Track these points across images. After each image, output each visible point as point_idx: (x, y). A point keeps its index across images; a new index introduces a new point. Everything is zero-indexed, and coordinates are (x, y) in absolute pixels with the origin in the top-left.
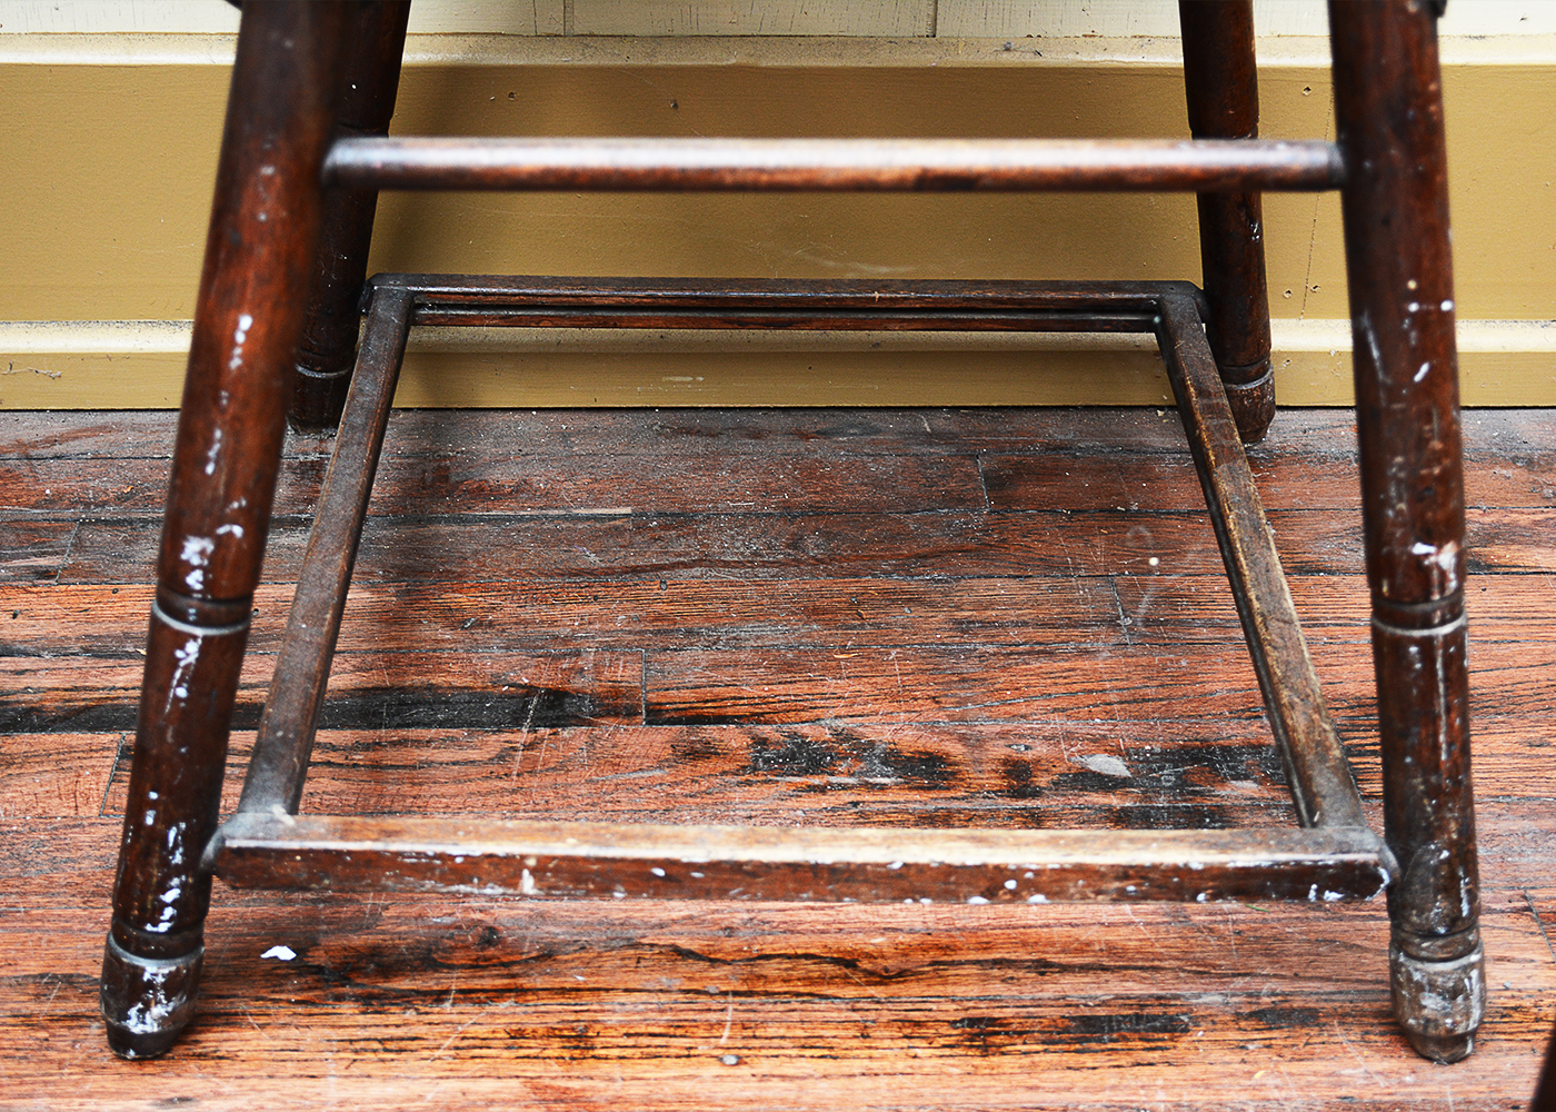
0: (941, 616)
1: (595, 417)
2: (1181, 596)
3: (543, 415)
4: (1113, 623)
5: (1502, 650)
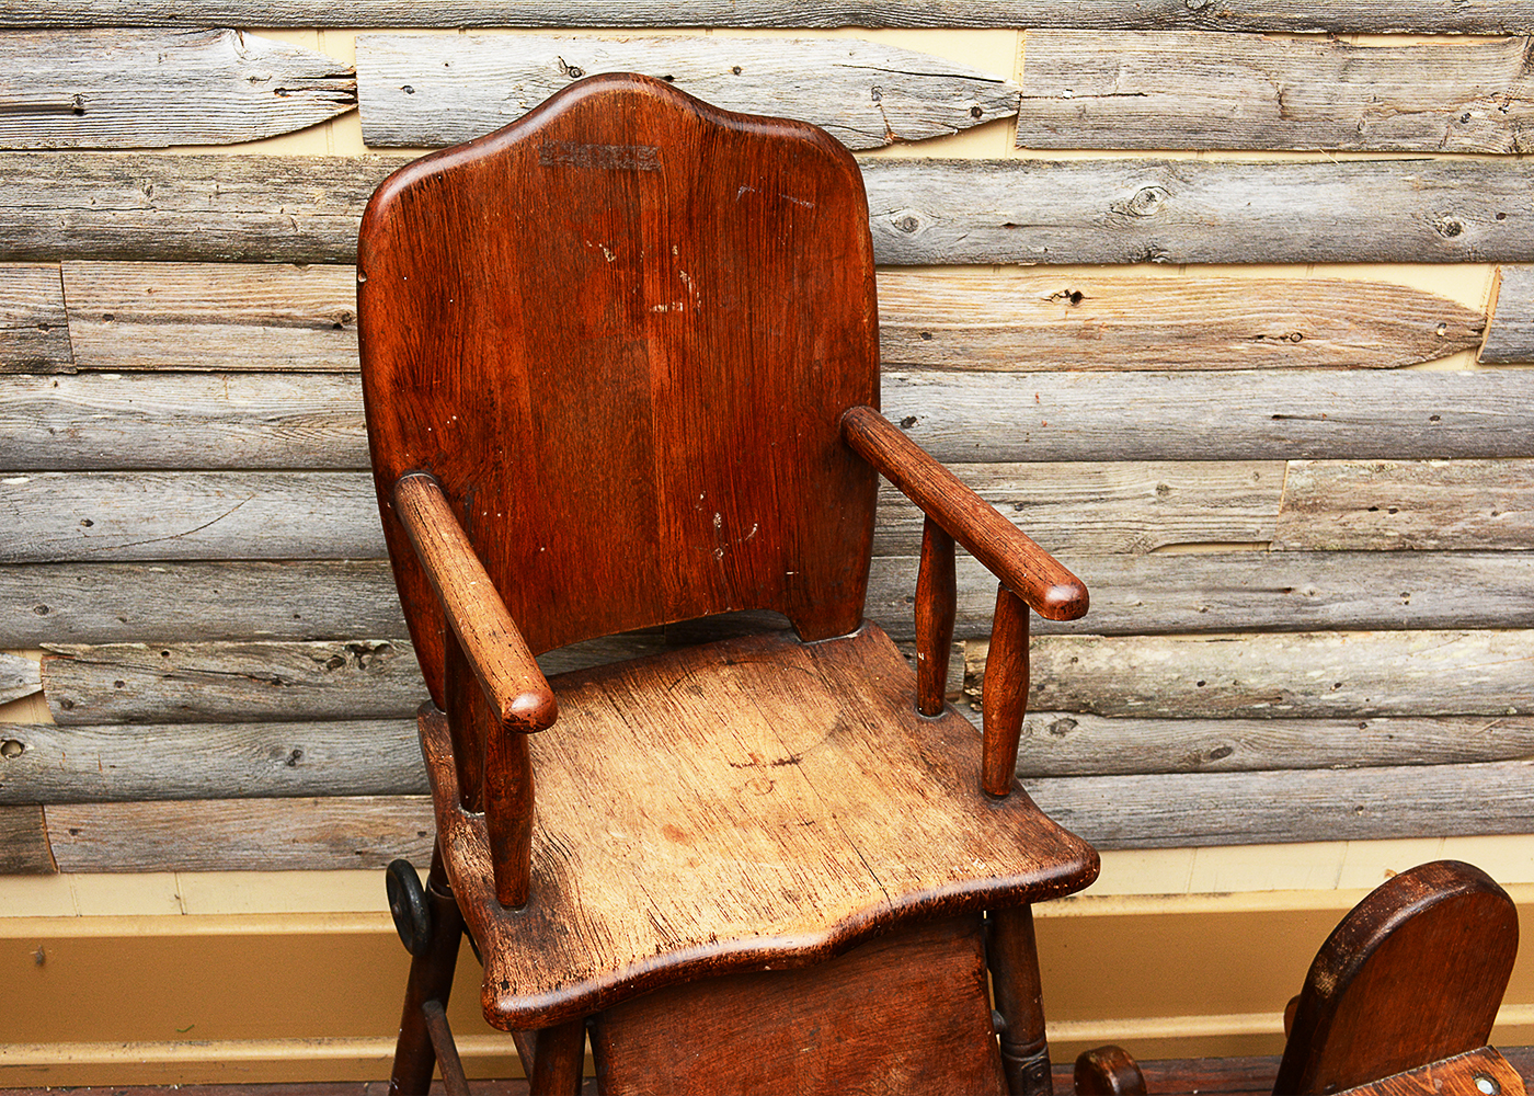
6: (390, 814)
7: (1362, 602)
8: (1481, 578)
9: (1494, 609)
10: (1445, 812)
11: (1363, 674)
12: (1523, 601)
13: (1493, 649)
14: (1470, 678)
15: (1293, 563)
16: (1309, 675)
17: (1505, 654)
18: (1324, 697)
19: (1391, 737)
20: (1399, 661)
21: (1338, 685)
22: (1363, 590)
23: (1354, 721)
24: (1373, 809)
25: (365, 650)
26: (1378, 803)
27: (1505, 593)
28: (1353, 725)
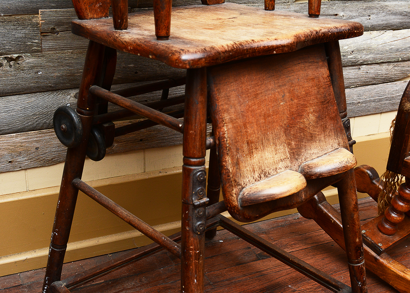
0: (177, 290)
1: (86, 261)
2: (219, 275)
3: (74, 262)
4: (209, 284)
5: (280, 273)
6: (23, 141)
7: (357, 19)
8: (389, 8)
9: (393, 21)
10: (382, 102)
11: (359, 47)
12: (401, 17)
13: (394, 36)
14: (389, 47)
15: (337, 5)
16: (344, 48)
17: (397, 37)
18: (349, 57)
19: (367, 73)
20: (369, 42)
21: (352, 52)
22: (358, 14)
23: (356, 67)
24: (362, 103)
25: (11, 59)
26: (364, 100)
27: (395, 14)
28: (356, 69)
